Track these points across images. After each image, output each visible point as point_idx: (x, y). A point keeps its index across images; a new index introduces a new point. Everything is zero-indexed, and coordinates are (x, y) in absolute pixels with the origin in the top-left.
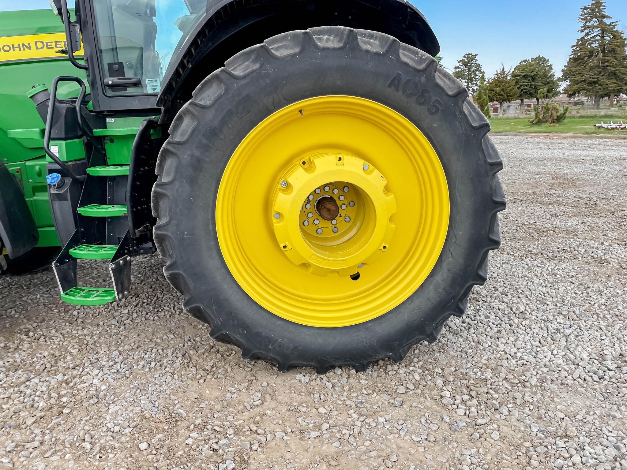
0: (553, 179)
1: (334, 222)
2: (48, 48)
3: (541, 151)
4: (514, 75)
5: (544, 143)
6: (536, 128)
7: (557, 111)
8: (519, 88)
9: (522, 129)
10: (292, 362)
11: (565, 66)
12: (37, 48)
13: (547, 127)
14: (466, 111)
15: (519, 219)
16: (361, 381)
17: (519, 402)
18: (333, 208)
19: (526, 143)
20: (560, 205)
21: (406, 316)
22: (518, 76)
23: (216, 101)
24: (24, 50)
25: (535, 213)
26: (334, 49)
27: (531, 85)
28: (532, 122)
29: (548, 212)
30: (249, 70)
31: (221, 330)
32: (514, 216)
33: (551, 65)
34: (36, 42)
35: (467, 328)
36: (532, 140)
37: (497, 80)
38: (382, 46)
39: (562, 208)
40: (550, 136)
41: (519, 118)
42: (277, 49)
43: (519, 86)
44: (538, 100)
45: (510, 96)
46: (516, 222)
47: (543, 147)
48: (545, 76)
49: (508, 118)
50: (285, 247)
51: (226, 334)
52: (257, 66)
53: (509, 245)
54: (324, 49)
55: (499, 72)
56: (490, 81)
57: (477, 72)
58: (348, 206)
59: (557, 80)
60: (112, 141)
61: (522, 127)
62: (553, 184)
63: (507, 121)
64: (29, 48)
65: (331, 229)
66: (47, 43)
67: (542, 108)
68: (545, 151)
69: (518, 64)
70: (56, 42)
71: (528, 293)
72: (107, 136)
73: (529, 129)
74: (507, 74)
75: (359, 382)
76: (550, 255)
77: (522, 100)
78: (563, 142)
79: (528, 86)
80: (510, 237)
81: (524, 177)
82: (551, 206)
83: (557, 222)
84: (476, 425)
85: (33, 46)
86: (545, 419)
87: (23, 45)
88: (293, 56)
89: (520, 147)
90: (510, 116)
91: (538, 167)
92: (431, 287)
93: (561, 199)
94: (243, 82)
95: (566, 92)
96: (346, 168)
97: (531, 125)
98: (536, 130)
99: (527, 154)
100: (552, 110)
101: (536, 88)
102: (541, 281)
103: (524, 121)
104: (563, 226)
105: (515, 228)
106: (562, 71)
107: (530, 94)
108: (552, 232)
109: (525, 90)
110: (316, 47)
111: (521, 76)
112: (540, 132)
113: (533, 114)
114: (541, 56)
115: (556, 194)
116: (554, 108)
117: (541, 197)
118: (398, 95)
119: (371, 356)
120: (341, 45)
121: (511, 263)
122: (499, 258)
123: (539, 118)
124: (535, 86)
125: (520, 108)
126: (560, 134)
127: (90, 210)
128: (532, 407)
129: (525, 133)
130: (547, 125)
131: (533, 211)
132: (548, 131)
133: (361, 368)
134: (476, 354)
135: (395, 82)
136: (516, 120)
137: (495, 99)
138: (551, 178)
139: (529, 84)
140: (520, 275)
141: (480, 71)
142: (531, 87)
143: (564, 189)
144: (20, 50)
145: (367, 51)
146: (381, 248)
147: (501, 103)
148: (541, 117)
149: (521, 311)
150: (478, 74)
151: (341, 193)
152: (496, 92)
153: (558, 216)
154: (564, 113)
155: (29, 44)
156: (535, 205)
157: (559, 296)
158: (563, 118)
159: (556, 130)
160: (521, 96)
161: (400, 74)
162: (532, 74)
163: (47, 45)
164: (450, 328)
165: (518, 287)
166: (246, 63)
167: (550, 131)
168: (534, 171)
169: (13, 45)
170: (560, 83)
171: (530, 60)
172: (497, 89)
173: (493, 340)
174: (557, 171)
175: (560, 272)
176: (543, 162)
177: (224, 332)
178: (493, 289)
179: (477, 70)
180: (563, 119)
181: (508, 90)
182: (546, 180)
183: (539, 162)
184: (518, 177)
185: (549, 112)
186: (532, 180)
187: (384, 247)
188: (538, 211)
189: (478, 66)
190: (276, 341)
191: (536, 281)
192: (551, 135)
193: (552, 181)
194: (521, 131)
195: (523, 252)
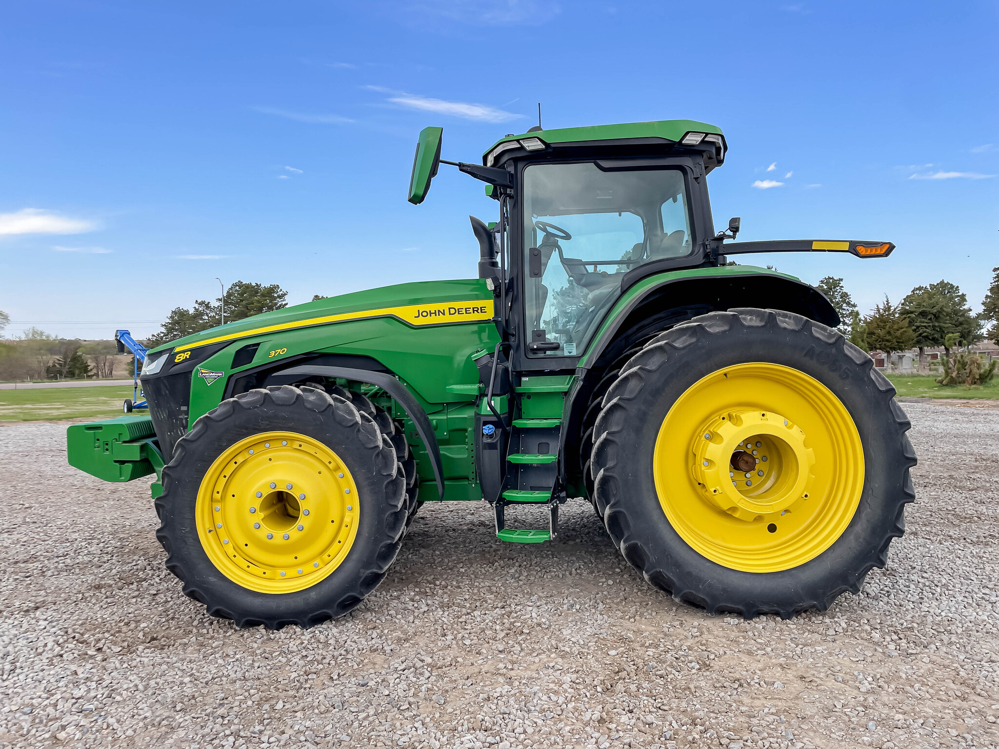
0: (976, 461)
1: (748, 475)
2: (459, 314)
3: (958, 425)
4: (904, 312)
5: (961, 414)
6: (948, 392)
7: (979, 366)
8: (914, 330)
9: (925, 392)
10: (721, 604)
11: (987, 297)
12: (450, 314)
13: (965, 390)
14: (873, 377)
15: (933, 504)
16: (789, 626)
17: (946, 642)
18: (750, 460)
19: (934, 412)
20: (987, 491)
21: (827, 565)
22: (912, 312)
23: (660, 367)
24: (439, 315)
25: (953, 499)
26: (758, 327)
27: (934, 326)
28: (941, 382)
29: (971, 497)
30: (687, 343)
31: (655, 568)
32: (927, 501)
33: (963, 295)
34: (449, 309)
35: (886, 595)
36: (943, 408)
37: (878, 318)
38: (796, 324)
39: (990, 494)
40: (972, 404)
41: (919, 376)
42: (710, 327)
43: (914, 328)
44: (947, 349)
45: (902, 343)
46: (930, 508)
47: (961, 419)
48: (956, 312)
49: (902, 376)
50: (715, 491)
51: (660, 571)
52: (694, 340)
53: (924, 529)
54: (749, 327)
55: (881, 307)
56: (868, 320)
57: (844, 305)
58: (761, 461)
59: (977, 318)
60: (529, 397)
61: (926, 390)
62: (977, 467)
63: (900, 379)
64: (444, 314)
65: (745, 482)
66: (458, 309)
67: (955, 361)
68: (964, 425)
69: (910, 293)
70: (466, 309)
71: (949, 571)
72: (525, 393)
73: (936, 393)
74: (895, 309)
75: (787, 627)
76: (975, 540)
77: (921, 349)
78: (991, 412)
79: (929, 328)
80: (923, 522)
81: (935, 458)
82: (974, 491)
83: (983, 509)
84: (907, 654)
85: (447, 312)
86: (971, 653)
87: (439, 311)
88: (724, 332)
89: (925, 419)
90: (904, 372)
91: (955, 445)
92: (852, 537)
93: (988, 485)
94: (683, 352)
95: (992, 337)
96: (770, 422)
97: (940, 386)
98: (948, 394)
99: (937, 428)
100: (971, 365)
101: (942, 332)
102: (965, 562)
103: (929, 381)
104: (991, 513)
105: (930, 513)
106: (983, 304)
107: (934, 339)
108: (976, 518)
109: (925, 334)
110: (743, 325)
111: (916, 314)
112: (955, 398)
113: (941, 369)
114: (946, 282)
115: (981, 478)
116: (973, 362)
117: (961, 482)
118: (813, 363)
119: (797, 603)
120: (763, 324)
121: (928, 546)
122: (913, 542)
123: (952, 377)
124: (941, 328)
125: (920, 361)
126: (988, 402)
127: (521, 458)
128: (958, 646)
129: (931, 398)
130: (965, 388)
131: (950, 497)
132: (968, 396)
133: (786, 616)
134: (899, 612)
135: (810, 353)
136: (916, 379)
137: (878, 346)
138: (973, 459)
139: (931, 324)
140: (939, 556)
141: (848, 304)
142: (934, 329)
143: (991, 472)
144: (436, 315)
145: (785, 329)
146: (804, 496)
147: (888, 353)
148: (954, 375)
149: (943, 584)
150: (846, 308)
151: (755, 448)
152: (879, 337)
153: (984, 503)
154: (991, 371)
155: (444, 310)
156: (953, 490)
157: (984, 574)
158: (989, 377)
159: (979, 395)
160: (918, 342)
161: (813, 347)
162: (934, 311)
163: (459, 311)
164: (867, 594)
165: (938, 566)
166: (684, 337)
167: (971, 396)
168: (948, 451)
169: (430, 311)
170: (982, 322)
171: (928, 287)
172: (881, 332)
173: (915, 604)
174: (982, 452)
175: (987, 555)
176: (961, 440)
177: (658, 570)
178: (910, 567)
179: (844, 302)
180: (990, 379)
181: (898, 333)
182: (967, 461)
183: (955, 439)
184: (926, 458)
185: (967, 367)
186: (947, 462)
187: (806, 496)
188: (958, 497)
189: (845, 295)
190: (706, 581)
191: (959, 562)
192: (971, 401)
193: (976, 464)
194: (924, 395)
195: (942, 537)
